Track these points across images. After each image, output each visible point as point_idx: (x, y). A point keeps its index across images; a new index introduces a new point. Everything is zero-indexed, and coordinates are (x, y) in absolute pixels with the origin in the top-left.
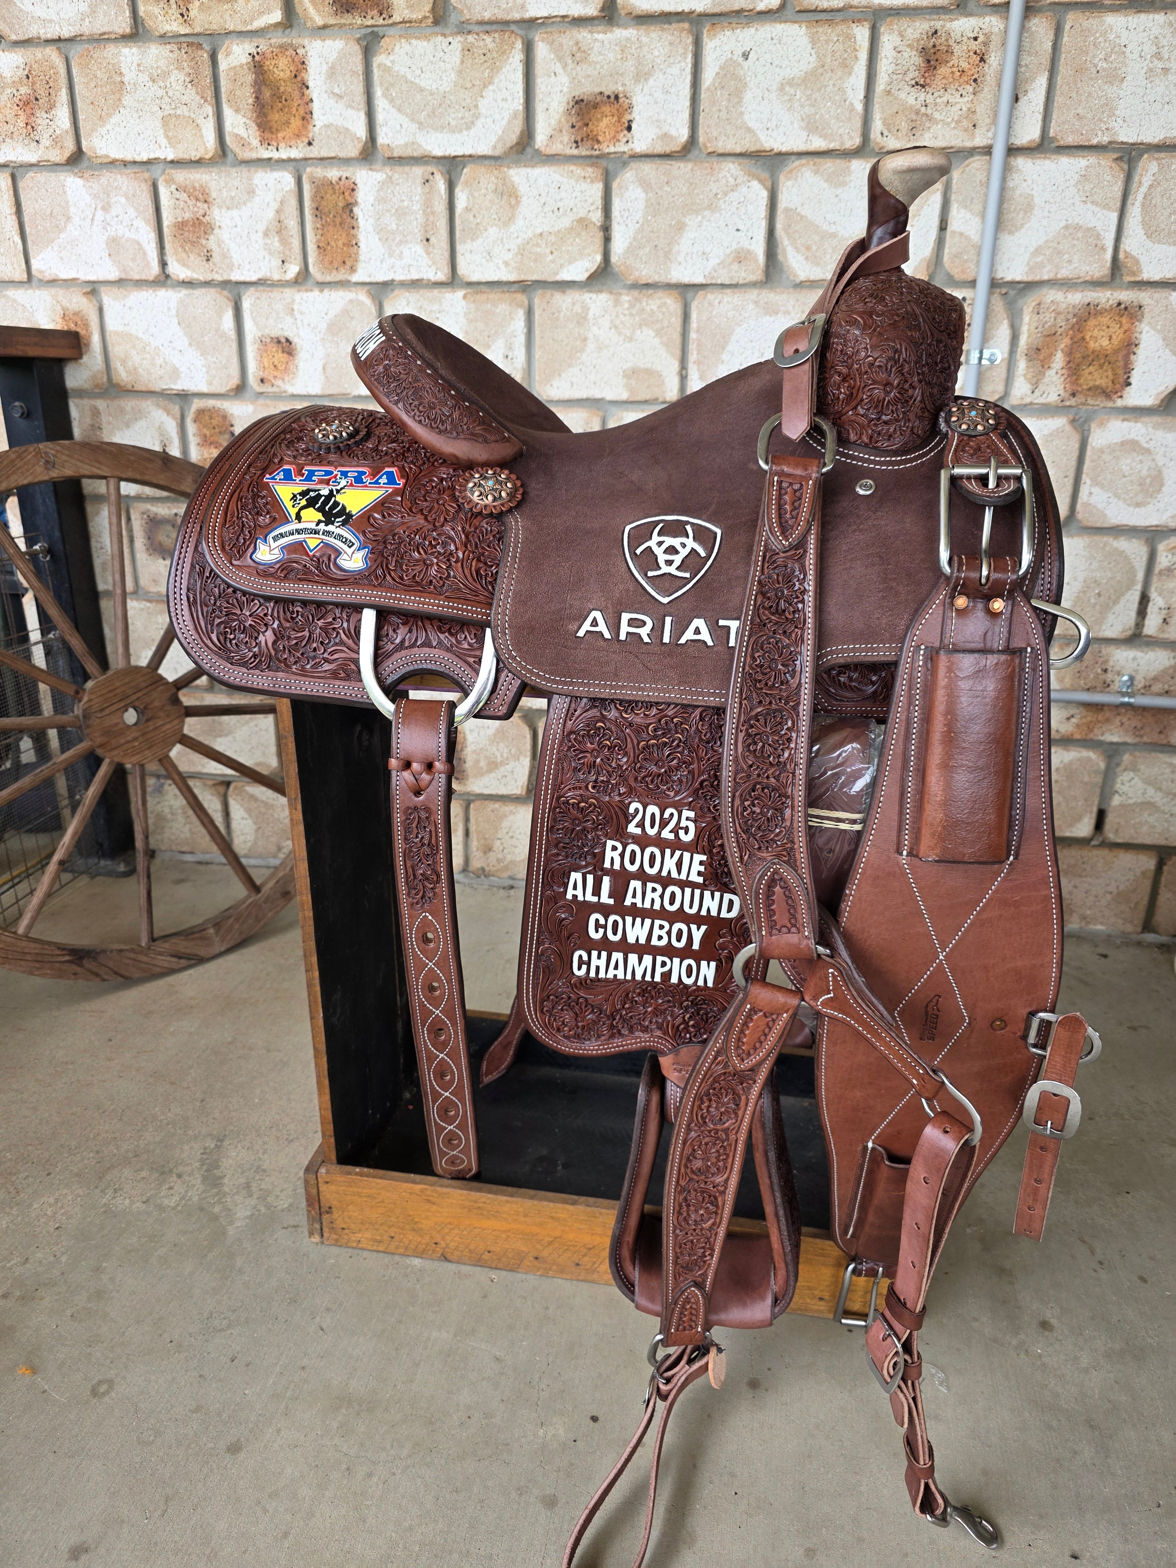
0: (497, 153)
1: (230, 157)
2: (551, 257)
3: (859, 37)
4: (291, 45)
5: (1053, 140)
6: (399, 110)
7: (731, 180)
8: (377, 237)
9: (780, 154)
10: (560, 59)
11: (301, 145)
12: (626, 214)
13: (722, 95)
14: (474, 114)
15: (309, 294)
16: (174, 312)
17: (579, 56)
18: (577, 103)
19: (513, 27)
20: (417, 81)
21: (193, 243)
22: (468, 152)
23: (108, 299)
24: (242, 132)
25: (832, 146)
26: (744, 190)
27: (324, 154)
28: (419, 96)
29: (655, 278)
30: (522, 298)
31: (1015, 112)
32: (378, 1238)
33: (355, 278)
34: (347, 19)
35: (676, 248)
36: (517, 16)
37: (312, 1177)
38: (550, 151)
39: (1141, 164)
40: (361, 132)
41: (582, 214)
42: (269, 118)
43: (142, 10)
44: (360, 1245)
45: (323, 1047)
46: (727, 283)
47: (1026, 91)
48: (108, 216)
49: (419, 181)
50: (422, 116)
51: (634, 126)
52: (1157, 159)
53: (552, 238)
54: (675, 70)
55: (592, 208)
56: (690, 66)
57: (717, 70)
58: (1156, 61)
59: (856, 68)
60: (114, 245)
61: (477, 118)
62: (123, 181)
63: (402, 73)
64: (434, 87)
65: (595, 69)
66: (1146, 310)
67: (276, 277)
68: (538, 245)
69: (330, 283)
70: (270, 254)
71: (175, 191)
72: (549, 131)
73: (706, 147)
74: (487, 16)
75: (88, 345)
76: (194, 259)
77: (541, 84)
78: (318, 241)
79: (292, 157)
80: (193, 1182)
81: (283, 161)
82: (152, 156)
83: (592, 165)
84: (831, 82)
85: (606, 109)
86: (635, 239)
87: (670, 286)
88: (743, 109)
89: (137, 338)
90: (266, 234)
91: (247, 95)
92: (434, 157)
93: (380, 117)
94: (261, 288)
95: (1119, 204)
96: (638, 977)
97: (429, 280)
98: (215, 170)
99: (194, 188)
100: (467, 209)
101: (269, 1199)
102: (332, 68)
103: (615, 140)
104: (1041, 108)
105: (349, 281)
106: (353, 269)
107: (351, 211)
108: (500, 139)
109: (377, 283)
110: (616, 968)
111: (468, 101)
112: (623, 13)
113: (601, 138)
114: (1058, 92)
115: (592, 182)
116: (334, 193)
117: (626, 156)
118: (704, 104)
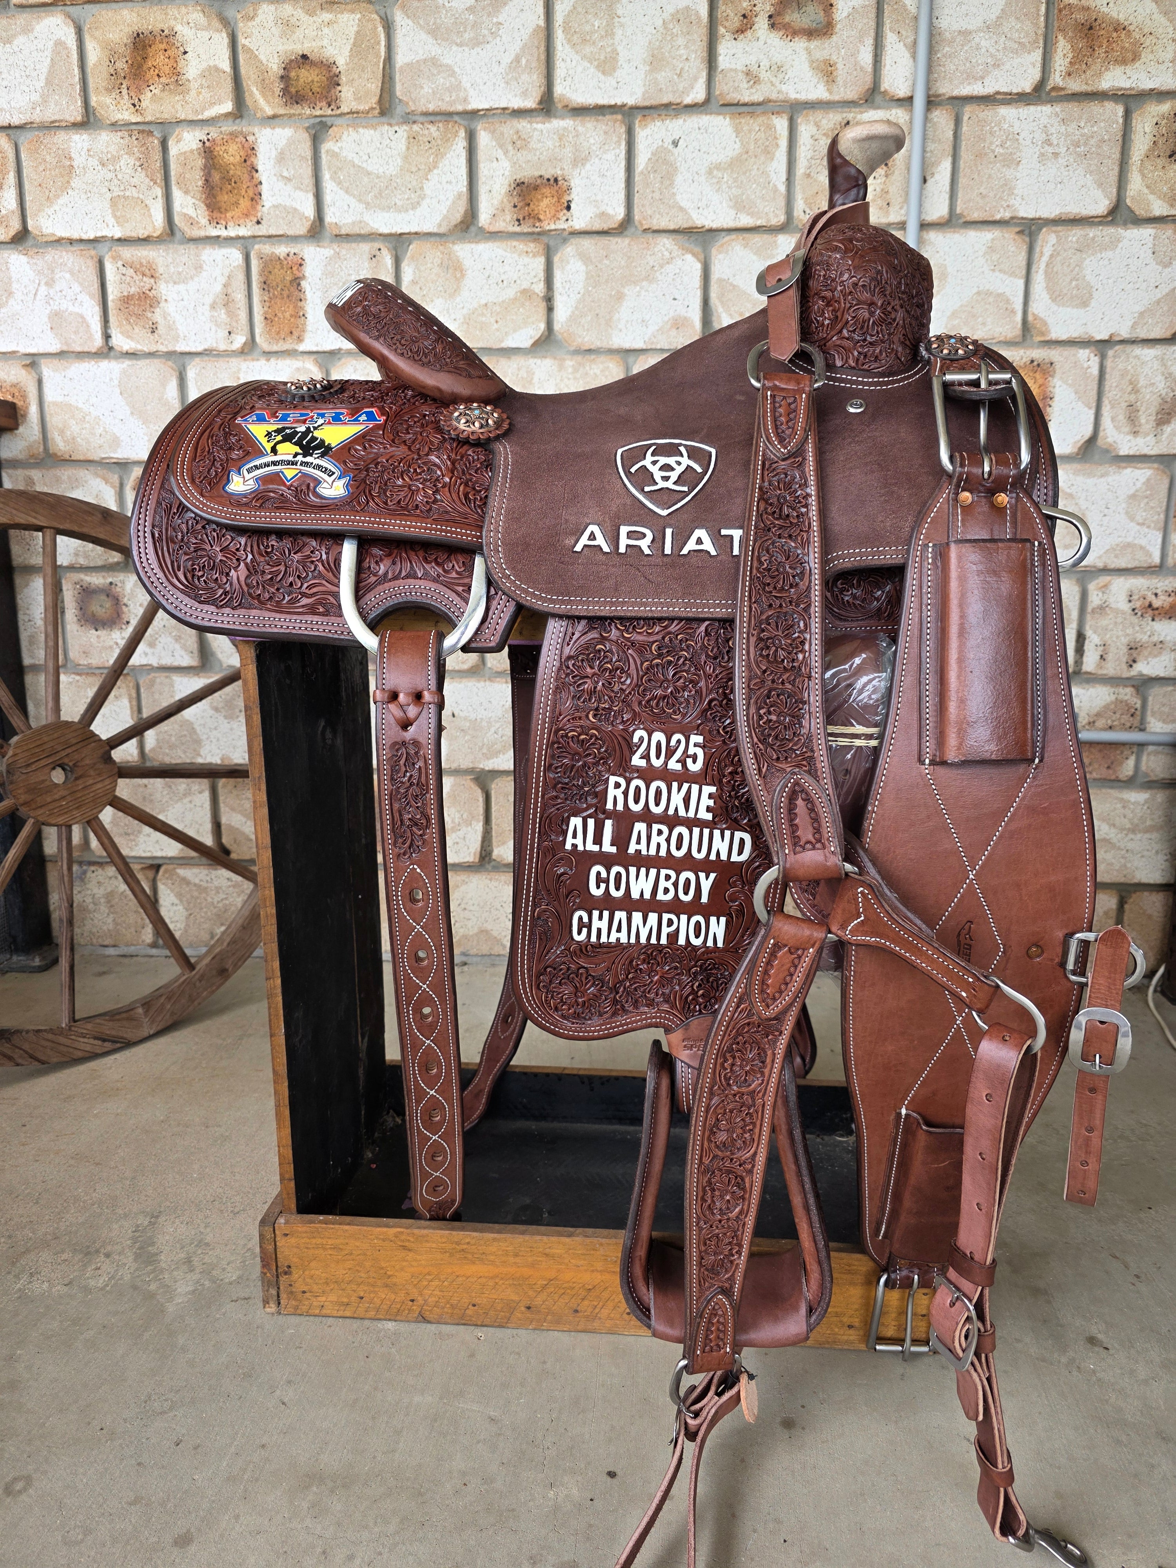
0: (442, 230)
1: (178, 235)
2: (496, 326)
3: (778, 127)
4: (241, 133)
5: (961, 216)
6: (347, 192)
7: (667, 254)
9: (711, 230)
10: (501, 146)
11: (249, 224)
12: (567, 286)
13: (655, 178)
14: (419, 196)
15: (255, 363)
16: (116, 382)
17: (519, 143)
18: (518, 185)
19: (456, 118)
20: (364, 165)
21: (138, 316)
22: (414, 229)
23: (48, 371)
24: (191, 212)
25: (759, 223)
26: (679, 262)
27: (273, 231)
28: (366, 179)
29: (598, 344)
31: (924, 192)
32: (345, 1300)
33: (302, 347)
34: (296, 110)
35: (616, 316)
36: (460, 108)
37: (268, 1229)
38: (492, 229)
39: (1041, 237)
40: (310, 211)
41: (525, 285)
42: (218, 198)
43: (94, 100)
44: (324, 1312)
45: (283, 1070)
47: (933, 174)
48: (52, 292)
49: (366, 256)
50: (369, 198)
51: (573, 205)
52: (1055, 232)
53: (498, 309)
54: (610, 156)
55: (535, 280)
56: (624, 152)
57: (649, 156)
58: (1047, 147)
59: (777, 154)
60: (57, 319)
61: (422, 199)
62: (68, 258)
63: (350, 158)
64: (381, 170)
65: (535, 155)
66: (1057, 366)
67: (222, 347)
68: (483, 315)
69: (276, 352)
70: (216, 325)
71: (121, 267)
72: (492, 211)
73: (642, 225)
74: (431, 107)
75: (24, 416)
76: (139, 332)
77: (484, 169)
78: (266, 313)
79: (241, 234)
80: (125, 1261)
81: (232, 238)
82: (99, 234)
83: (535, 240)
84: (755, 167)
85: (546, 191)
86: (576, 308)
87: (611, 352)
88: (675, 191)
89: (77, 408)
90: (213, 307)
91: (196, 179)
92: (380, 235)
93: (328, 198)
94: (206, 358)
95: (1024, 272)
96: (643, 940)
98: (163, 247)
99: (141, 264)
100: (414, 282)
101: (214, 1273)
102: (282, 153)
103: (555, 218)
104: (947, 187)
105: (296, 351)
106: (300, 339)
107: (299, 284)
108: (445, 217)
109: (324, 352)
110: (619, 930)
111: (414, 183)
112: (560, 106)
113: (541, 217)
114: (961, 175)
115: (534, 256)
116: (282, 268)
117: (566, 233)
118: (638, 186)
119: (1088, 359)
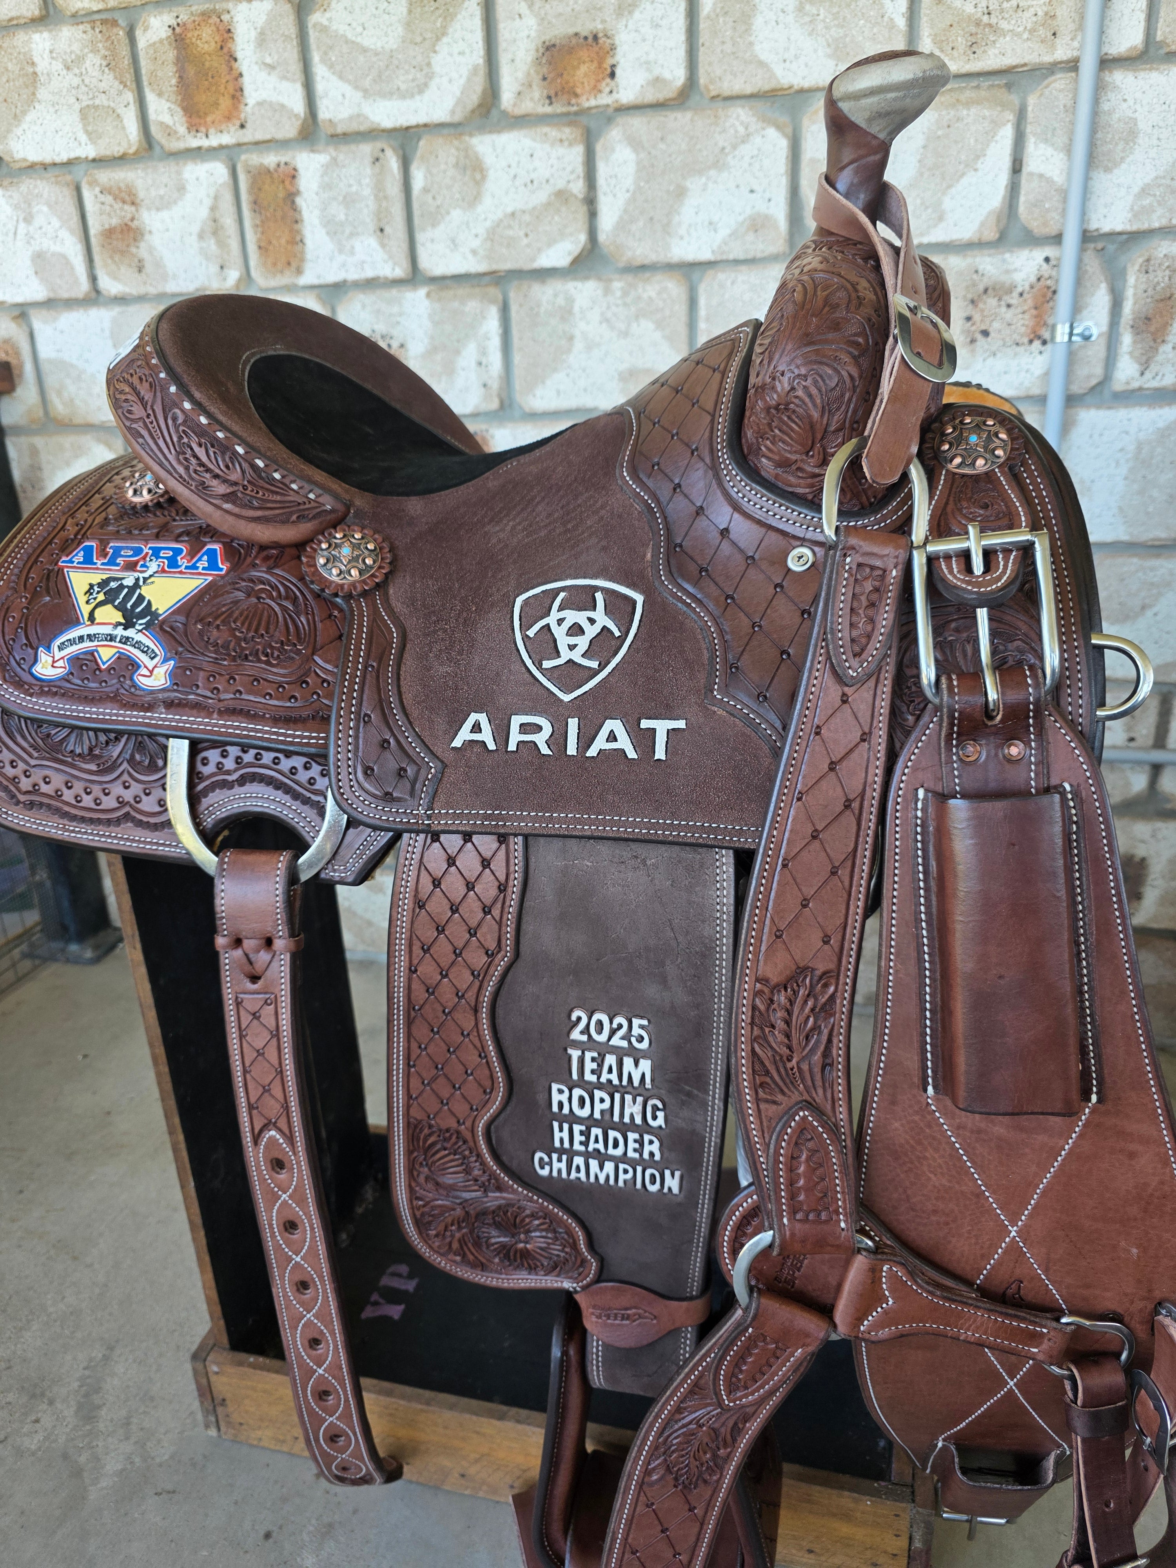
0: (457, 118)
1: (157, 150)
2: (525, 241)
4: (214, 11)
5: (1162, 44)
6: (341, 77)
7: (741, 130)
8: (324, 231)
9: (801, 91)
11: (232, 129)
12: (613, 182)
13: (725, 23)
14: (427, 74)
16: (107, 333)
18: (547, 49)
20: (359, 40)
21: (122, 253)
22: (422, 119)
23: (38, 323)
24: (167, 119)
26: (759, 139)
27: (259, 136)
28: (362, 59)
29: (652, 257)
30: (494, 292)
31: (1109, 13)
33: (302, 281)
35: (676, 219)
38: (518, 111)
40: (298, 106)
41: (560, 184)
42: (196, 99)
46: (742, 257)
48: (31, 229)
49: (368, 160)
51: (618, 71)
53: (527, 218)
55: (572, 177)
60: (40, 260)
61: (431, 78)
62: (43, 187)
63: (341, 32)
64: (379, 45)
65: (567, 5)
67: (216, 285)
68: (510, 227)
70: (207, 259)
71: (99, 195)
72: (516, 87)
73: (708, 90)
75: (21, 375)
76: (125, 271)
77: (505, 30)
78: (259, 240)
79: (224, 143)
80: (65, 1413)
81: (214, 149)
82: (73, 155)
83: (570, 124)
85: (584, 54)
86: (625, 211)
87: (671, 267)
88: (752, 39)
89: (72, 365)
90: (201, 236)
91: (169, 75)
92: (383, 131)
93: (320, 87)
97: (386, 278)
98: (141, 166)
99: (119, 189)
100: (426, 190)
102: (262, 33)
103: (596, 90)
104: (1143, 4)
105: (296, 286)
106: (299, 271)
107: (293, 202)
108: (459, 102)
109: (327, 286)
111: (420, 58)
113: (578, 91)
115: (570, 145)
116: (273, 182)
117: (611, 110)
118: (704, 36)
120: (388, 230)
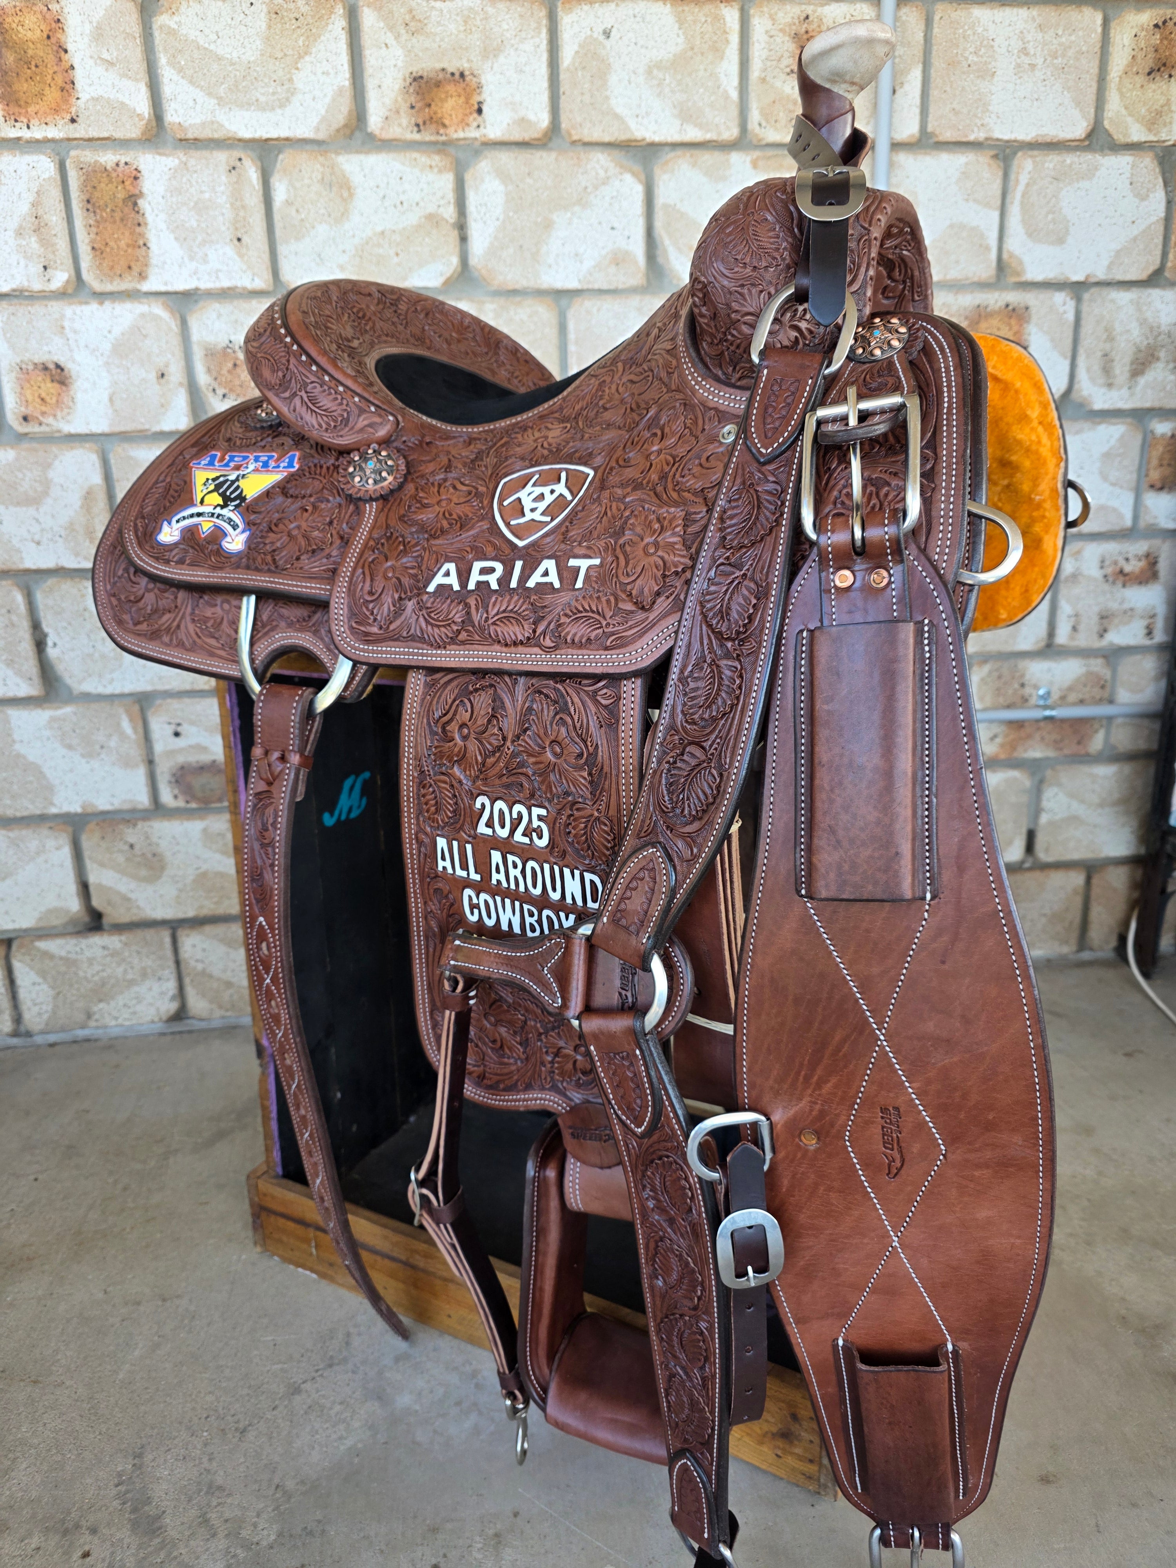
0: (321, 136)
2: (396, 260)
3: (728, 19)
5: (933, 134)
6: (191, 82)
7: (602, 173)
8: (172, 236)
9: (652, 145)
10: (391, 28)
11: (61, 122)
12: (483, 210)
13: (583, 77)
14: (288, 90)
15: (84, 307)
17: (414, 25)
18: (415, 79)
20: (212, 47)
22: (284, 134)
25: (708, 136)
26: (617, 183)
27: (93, 133)
28: (216, 66)
29: (522, 283)
31: (894, 105)
33: (146, 287)
35: (545, 248)
38: (385, 135)
39: (1016, 162)
40: (143, 107)
41: (431, 209)
42: (16, 87)
46: (605, 286)
47: (902, 83)
49: (223, 168)
50: (222, 91)
51: (485, 108)
52: (1031, 156)
53: (397, 238)
54: (528, 46)
55: (442, 202)
56: (545, 42)
57: (576, 48)
58: (1023, 57)
59: (728, 52)
61: (292, 94)
63: (192, 37)
64: (235, 55)
65: (434, 41)
66: (1033, 311)
67: (37, 286)
68: (379, 245)
69: (111, 294)
70: (26, 257)
72: (383, 112)
73: (570, 135)
77: (371, 58)
78: (92, 241)
79: (50, 136)
80: (119, 1535)
81: (38, 141)
83: (439, 152)
84: (702, 67)
85: (451, 88)
86: (496, 238)
87: (540, 293)
88: (608, 93)
90: (19, 233)
92: (240, 140)
93: (167, 90)
94: (15, 301)
95: (999, 203)
97: (244, 289)
100: (288, 203)
102: (98, 28)
103: (464, 123)
104: (918, 101)
105: (139, 291)
106: (142, 276)
107: (136, 204)
108: (323, 119)
109: (176, 293)
111: (280, 73)
113: (447, 122)
114: (932, 85)
115: (440, 171)
116: (111, 182)
117: (477, 144)
118: (565, 86)
119: (1062, 301)
120: (245, 239)
